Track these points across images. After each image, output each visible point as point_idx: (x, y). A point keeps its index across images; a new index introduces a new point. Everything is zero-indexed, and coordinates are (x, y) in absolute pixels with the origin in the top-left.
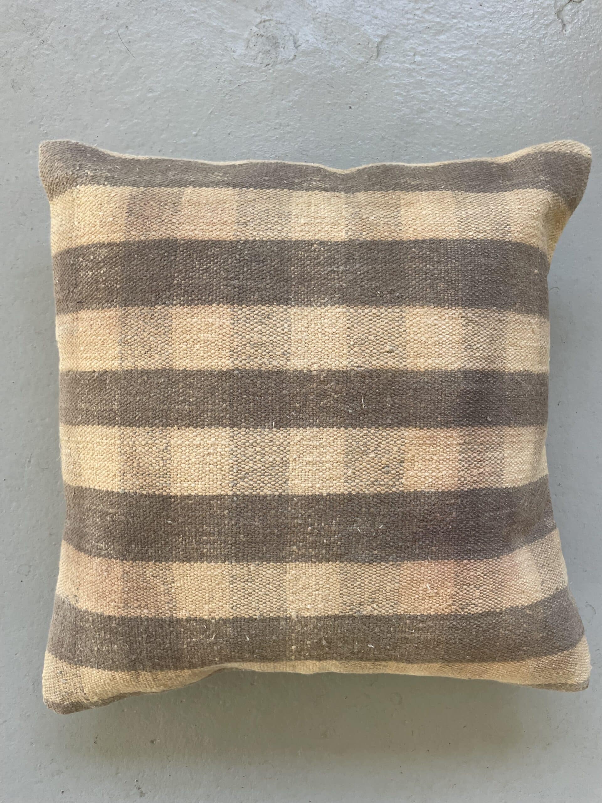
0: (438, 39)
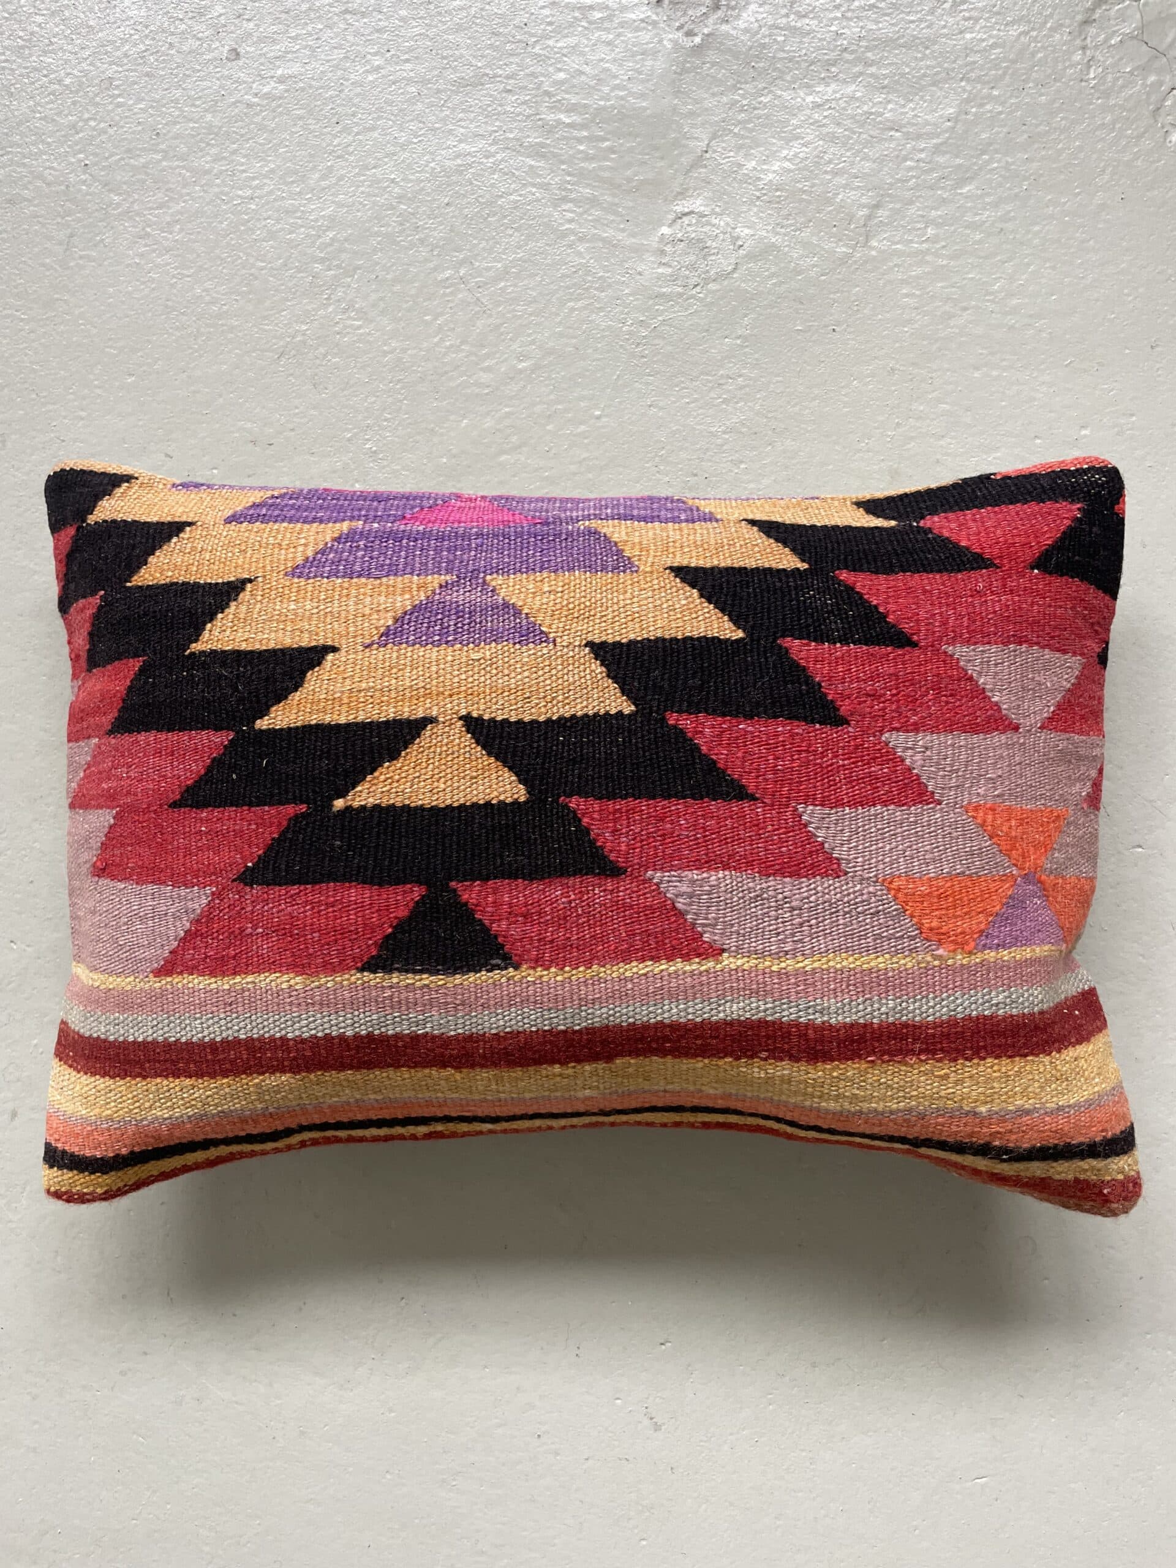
0: (961, 194)
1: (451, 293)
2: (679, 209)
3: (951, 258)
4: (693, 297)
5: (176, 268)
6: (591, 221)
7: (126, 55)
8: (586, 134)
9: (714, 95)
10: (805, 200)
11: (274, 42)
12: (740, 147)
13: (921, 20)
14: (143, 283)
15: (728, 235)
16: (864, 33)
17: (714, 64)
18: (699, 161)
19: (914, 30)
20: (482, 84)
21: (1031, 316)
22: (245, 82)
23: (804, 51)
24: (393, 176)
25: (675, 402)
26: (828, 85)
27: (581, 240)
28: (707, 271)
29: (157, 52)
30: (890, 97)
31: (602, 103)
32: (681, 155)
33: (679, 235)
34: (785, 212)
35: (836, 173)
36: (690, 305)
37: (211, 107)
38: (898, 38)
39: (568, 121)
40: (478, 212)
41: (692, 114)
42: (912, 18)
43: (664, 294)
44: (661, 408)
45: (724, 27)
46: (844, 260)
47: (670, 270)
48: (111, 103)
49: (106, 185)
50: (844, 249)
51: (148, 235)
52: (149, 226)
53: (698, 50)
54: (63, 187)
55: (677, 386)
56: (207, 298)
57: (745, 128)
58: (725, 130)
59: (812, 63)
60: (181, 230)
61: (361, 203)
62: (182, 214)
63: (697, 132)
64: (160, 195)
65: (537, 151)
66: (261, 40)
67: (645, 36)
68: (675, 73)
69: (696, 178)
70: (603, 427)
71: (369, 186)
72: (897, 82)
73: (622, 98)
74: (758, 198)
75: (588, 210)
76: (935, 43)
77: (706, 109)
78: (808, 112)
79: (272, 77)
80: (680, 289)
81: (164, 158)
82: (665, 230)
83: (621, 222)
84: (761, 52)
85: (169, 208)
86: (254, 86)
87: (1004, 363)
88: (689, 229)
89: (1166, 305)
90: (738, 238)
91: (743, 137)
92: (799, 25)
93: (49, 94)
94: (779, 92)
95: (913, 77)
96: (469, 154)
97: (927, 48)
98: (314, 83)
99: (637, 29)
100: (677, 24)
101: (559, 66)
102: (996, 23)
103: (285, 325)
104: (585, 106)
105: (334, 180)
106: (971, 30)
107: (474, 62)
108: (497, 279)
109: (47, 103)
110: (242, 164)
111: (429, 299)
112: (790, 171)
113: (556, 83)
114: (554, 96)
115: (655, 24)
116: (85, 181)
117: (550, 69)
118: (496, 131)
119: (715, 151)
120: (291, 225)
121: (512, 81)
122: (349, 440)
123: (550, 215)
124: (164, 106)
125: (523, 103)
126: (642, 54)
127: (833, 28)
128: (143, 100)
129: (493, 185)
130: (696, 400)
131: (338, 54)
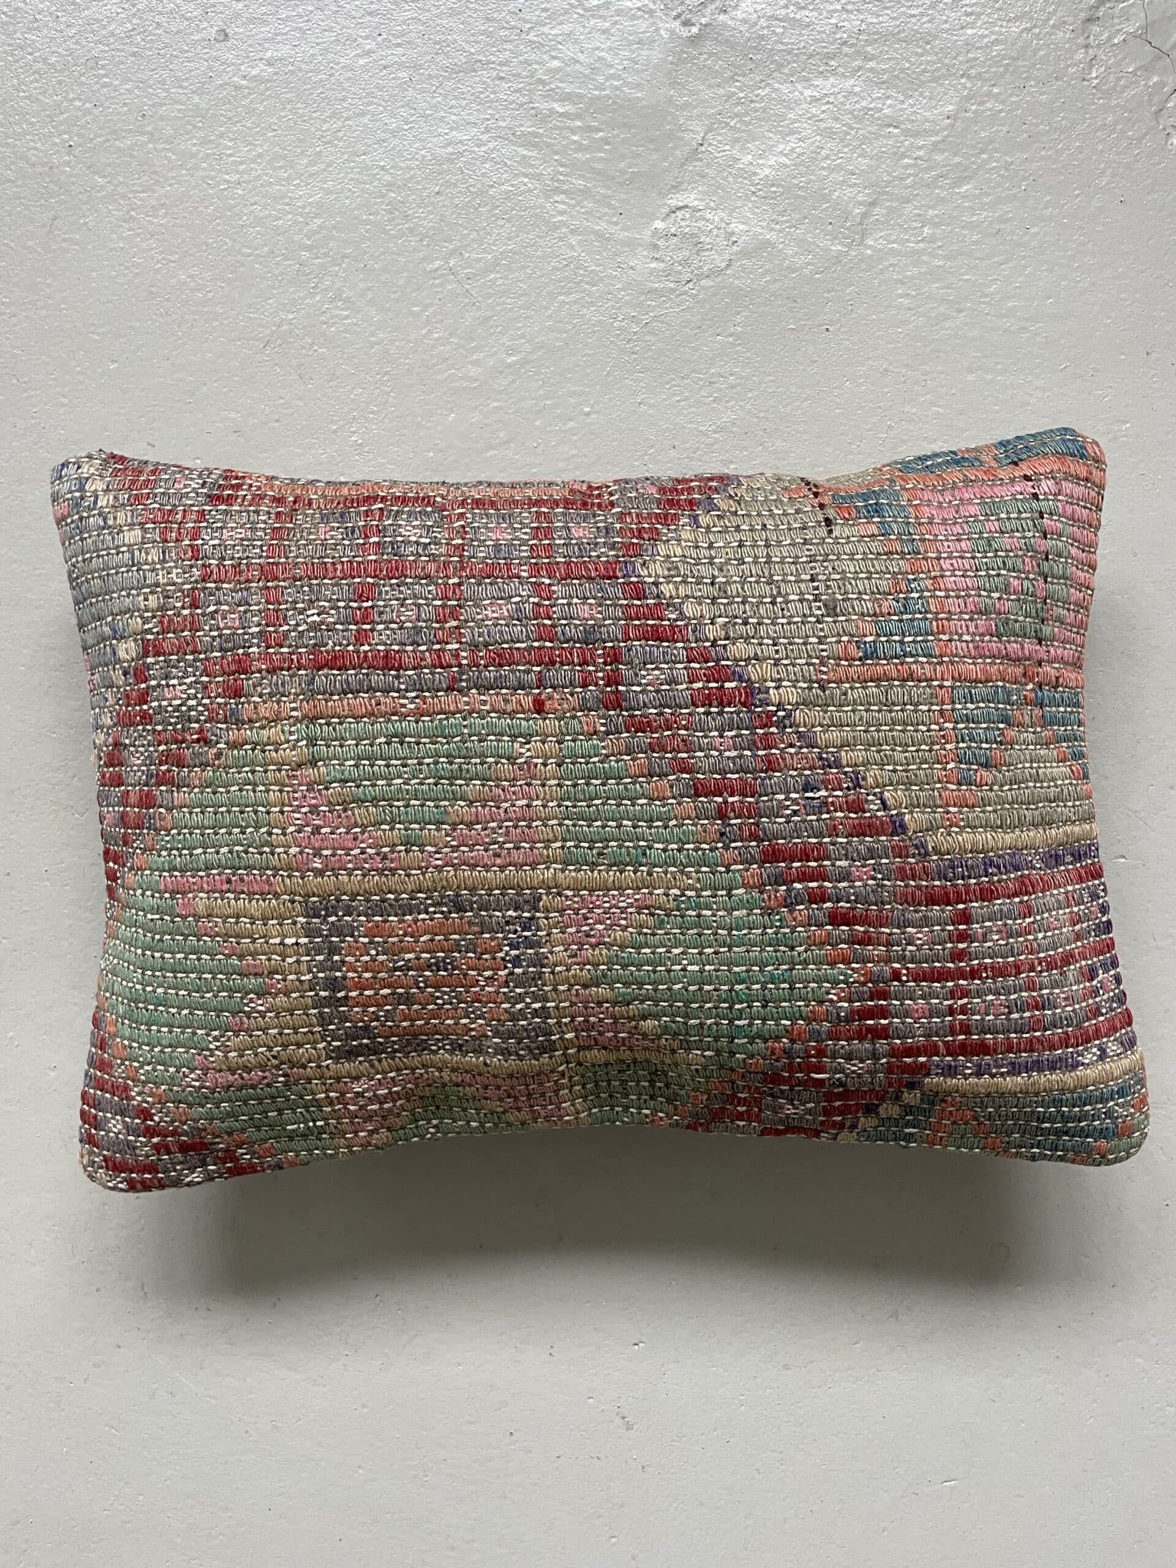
0: (959, 193)
1: (442, 285)
2: (673, 202)
3: (946, 258)
4: (685, 293)
5: (162, 253)
6: (583, 213)
7: (112, 34)
8: (579, 124)
9: (710, 86)
10: (800, 196)
11: (265, 22)
12: (737, 140)
13: (922, 15)
14: (127, 268)
15: (722, 231)
16: (864, 26)
17: (711, 54)
18: (694, 154)
19: (915, 24)
20: (475, 71)
21: (1027, 319)
22: (233, 64)
23: (803, 44)
24: (382, 163)
25: (665, 400)
26: (826, 78)
27: (572, 232)
28: (701, 267)
29: (145, 31)
30: (890, 92)
31: (597, 93)
32: (675, 148)
33: (673, 230)
34: (780, 208)
35: (831, 170)
36: (682, 302)
37: (197, 89)
38: (899, 33)
39: (561, 110)
40: (469, 202)
41: (686, 106)
42: (913, 12)
43: (656, 289)
44: (651, 406)
45: (722, 17)
46: (838, 259)
47: (662, 265)
48: (97, 83)
49: (90, 167)
50: (839, 248)
51: (132, 217)
52: (133, 210)
53: (694, 40)
54: (47, 169)
55: (667, 383)
56: (192, 284)
57: (740, 121)
58: (720, 123)
59: (811, 56)
60: (167, 213)
61: (350, 190)
62: (165, 196)
63: (694, 125)
64: (146, 178)
65: (528, 140)
66: (251, 21)
67: (642, 25)
68: (672, 63)
69: (691, 171)
70: (591, 424)
71: (359, 173)
72: (897, 77)
73: (617, 88)
74: (754, 193)
75: (581, 202)
76: (936, 38)
77: (703, 101)
78: (806, 106)
79: (261, 59)
80: (672, 285)
81: (149, 142)
82: (659, 224)
83: (614, 215)
84: (759, 43)
85: (154, 191)
86: (242, 68)
87: (999, 367)
88: (683, 223)
89: (1163, 310)
90: (733, 233)
91: (739, 131)
92: (798, 17)
93: (34, 73)
94: (777, 86)
95: (914, 72)
96: (460, 142)
97: (928, 43)
98: (303, 66)
99: (634, 18)
100: (674, 13)
101: (554, 54)
102: (1000, 20)
103: (271, 314)
104: (580, 96)
105: (323, 166)
106: (972, 25)
107: (467, 48)
108: (487, 271)
109: (32, 82)
110: (230, 148)
111: (418, 289)
112: (785, 166)
113: (550, 71)
114: (548, 84)
115: (651, 12)
116: (69, 162)
117: (545, 57)
118: (488, 120)
119: (711, 145)
120: (278, 211)
121: (505, 68)
122: (335, 432)
123: (542, 207)
124: (150, 87)
125: (516, 91)
126: (638, 43)
127: (833, 21)
128: (129, 80)
129: (484, 175)
130: (687, 399)
131: (330, 36)
